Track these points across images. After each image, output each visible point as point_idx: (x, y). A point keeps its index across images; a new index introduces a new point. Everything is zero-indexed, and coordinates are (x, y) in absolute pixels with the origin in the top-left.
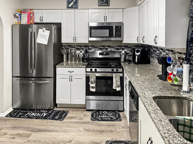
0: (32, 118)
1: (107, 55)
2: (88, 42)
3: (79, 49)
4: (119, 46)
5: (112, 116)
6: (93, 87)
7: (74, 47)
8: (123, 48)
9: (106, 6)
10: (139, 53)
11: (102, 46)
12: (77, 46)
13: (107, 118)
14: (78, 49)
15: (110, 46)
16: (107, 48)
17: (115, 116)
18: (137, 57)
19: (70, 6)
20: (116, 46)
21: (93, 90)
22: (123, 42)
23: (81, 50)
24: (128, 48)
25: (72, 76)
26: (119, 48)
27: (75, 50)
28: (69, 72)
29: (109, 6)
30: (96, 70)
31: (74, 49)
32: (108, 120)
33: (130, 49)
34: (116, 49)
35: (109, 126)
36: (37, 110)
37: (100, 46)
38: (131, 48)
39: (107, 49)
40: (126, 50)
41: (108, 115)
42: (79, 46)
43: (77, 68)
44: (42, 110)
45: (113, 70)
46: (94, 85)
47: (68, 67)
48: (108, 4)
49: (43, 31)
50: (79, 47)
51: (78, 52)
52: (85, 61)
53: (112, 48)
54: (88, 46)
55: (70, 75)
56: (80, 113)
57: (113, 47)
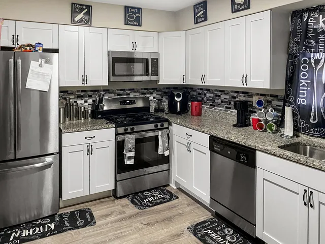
0: (33, 240)
1: (132, 104)
2: (107, 84)
3: (82, 96)
4: (145, 89)
5: (161, 196)
6: (129, 158)
7: (72, 94)
8: (152, 91)
9: (136, 25)
10: (181, 98)
11: (122, 90)
12: (78, 91)
13: (156, 200)
14: (80, 97)
15: (133, 89)
16: (128, 92)
17: (165, 194)
18: (178, 103)
19: (76, 19)
20: (142, 89)
21: (131, 162)
22: (159, 83)
23: (86, 99)
24: (157, 91)
25: (92, 146)
26: (145, 91)
27: (75, 98)
28: (86, 138)
29: (141, 26)
30: (132, 129)
31: (72, 97)
32: (161, 203)
33: (160, 93)
34: (142, 94)
35: (169, 209)
36: (27, 223)
37: (118, 90)
38: (161, 91)
39: (129, 94)
40: (155, 95)
41: (154, 196)
42: (82, 91)
43: (100, 129)
44: (37, 220)
45: (156, 126)
46: (132, 154)
47: (86, 131)
48: (139, 24)
49: (40, 65)
50: (82, 94)
51: (80, 102)
52: (100, 116)
53: (135, 92)
54: (98, 91)
55: (89, 145)
56: (111, 205)
57: (138, 91)
